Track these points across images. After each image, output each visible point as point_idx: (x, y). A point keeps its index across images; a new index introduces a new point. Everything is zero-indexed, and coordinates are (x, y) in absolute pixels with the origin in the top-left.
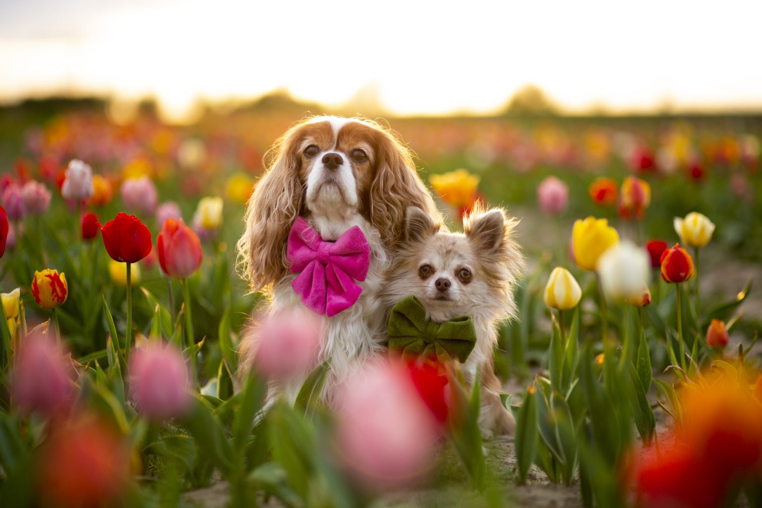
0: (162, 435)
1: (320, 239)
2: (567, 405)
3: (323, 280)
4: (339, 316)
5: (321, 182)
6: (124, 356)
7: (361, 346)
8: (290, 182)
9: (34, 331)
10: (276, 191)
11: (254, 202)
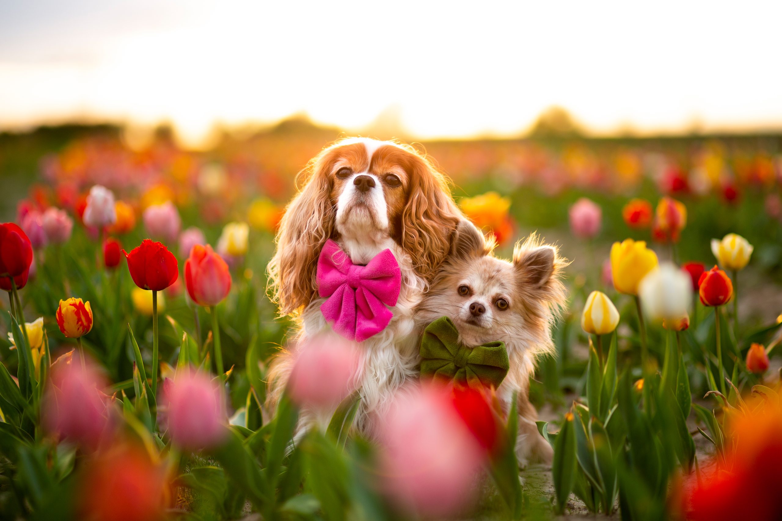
0: (190, 467)
1: (350, 262)
2: (606, 431)
3: (353, 305)
4: (369, 341)
5: (351, 204)
6: (150, 386)
7: (393, 373)
8: (320, 204)
9: (58, 361)
10: (307, 212)
11: (285, 224)
